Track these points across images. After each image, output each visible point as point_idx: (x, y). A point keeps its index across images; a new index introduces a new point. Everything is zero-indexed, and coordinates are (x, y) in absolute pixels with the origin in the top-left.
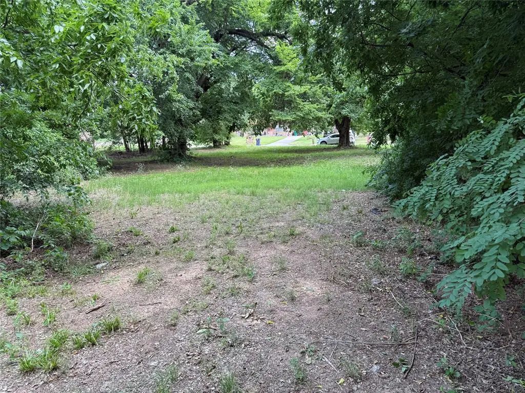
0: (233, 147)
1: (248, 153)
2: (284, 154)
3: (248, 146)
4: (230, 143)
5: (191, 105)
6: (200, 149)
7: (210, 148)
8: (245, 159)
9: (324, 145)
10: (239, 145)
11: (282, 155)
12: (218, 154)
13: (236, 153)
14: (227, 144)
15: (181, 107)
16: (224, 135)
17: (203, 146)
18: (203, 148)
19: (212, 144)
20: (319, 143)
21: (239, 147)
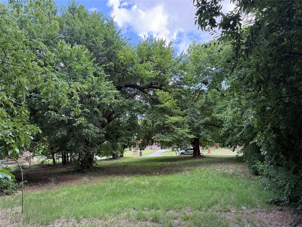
0: (125, 158)
1: (136, 162)
2: (161, 163)
3: (135, 157)
4: (124, 155)
5: (98, 130)
6: (103, 160)
7: (110, 159)
8: (135, 167)
9: (183, 155)
10: (129, 156)
11: (159, 164)
12: (115, 164)
13: (128, 162)
14: (122, 156)
15: (90, 132)
16: (120, 150)
17: (105, 158)
18: (106, 160)
19: (111, 157)
20: (180, 154)
21: (129, 158)
